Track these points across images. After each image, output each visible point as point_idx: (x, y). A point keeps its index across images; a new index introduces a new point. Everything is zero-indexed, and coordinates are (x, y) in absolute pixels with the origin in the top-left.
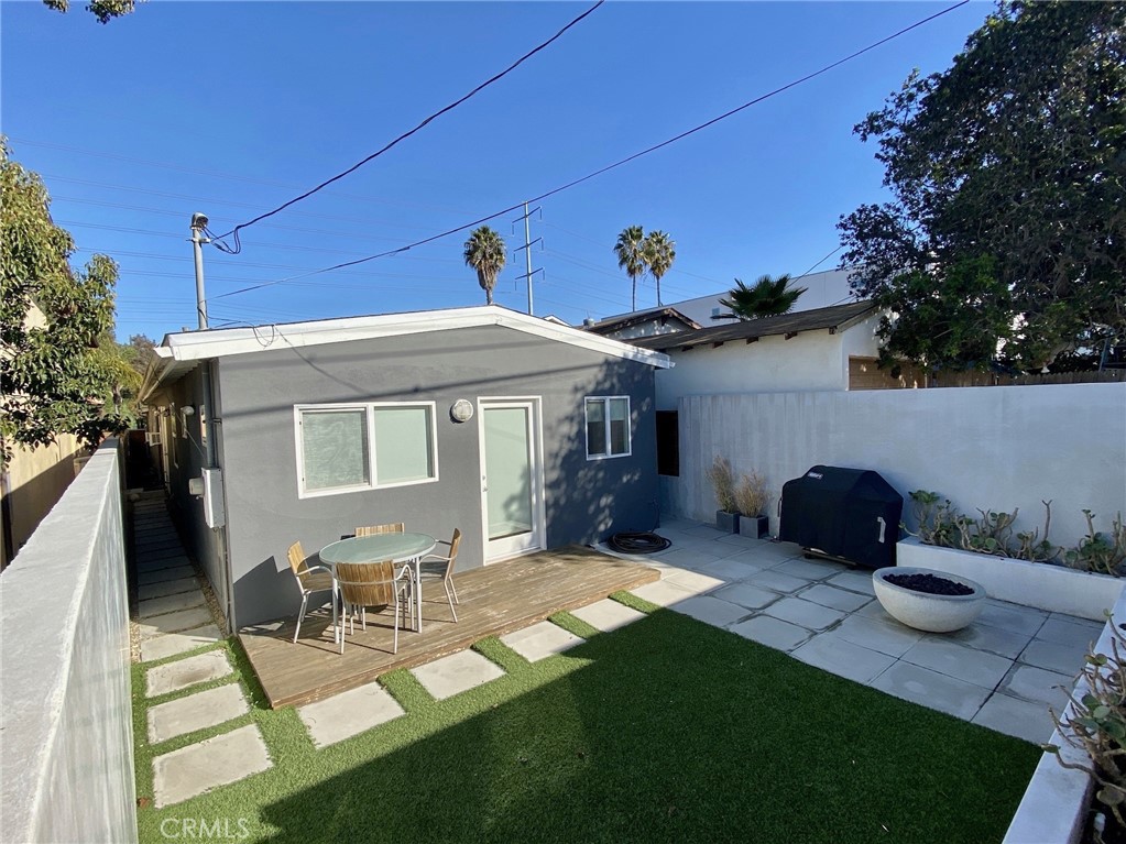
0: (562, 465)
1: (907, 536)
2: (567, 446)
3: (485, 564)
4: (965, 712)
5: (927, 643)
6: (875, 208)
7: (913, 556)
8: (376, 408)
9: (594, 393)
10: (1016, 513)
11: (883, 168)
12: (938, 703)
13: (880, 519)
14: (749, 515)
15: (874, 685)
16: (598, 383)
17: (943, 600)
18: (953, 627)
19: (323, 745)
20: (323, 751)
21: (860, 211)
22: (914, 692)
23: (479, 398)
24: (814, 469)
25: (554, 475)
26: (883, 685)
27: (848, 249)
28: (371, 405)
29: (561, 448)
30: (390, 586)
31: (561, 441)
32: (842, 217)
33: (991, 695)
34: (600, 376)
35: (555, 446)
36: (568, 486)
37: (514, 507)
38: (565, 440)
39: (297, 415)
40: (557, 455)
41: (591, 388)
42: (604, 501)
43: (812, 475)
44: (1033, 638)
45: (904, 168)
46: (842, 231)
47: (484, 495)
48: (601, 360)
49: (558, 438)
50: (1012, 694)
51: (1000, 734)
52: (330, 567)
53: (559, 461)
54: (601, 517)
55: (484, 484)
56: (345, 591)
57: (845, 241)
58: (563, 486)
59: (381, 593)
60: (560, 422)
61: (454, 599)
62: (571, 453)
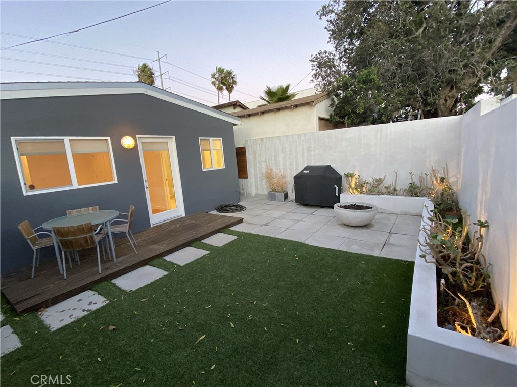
1: (345, 191)
3: (151, 226)
4: (376, 253)
5: (357, 230)
6: (326, 52)
7: (346, 198)
8: (70, 140)
10: (384, 177)
11: (328, 34)
12: (365, 252)
13: (335, 186)
14: (280, 192)
15: (340, 249)
17: (363, 212)
18: (366, 223)
19: (55, 329)
20: (56, 331)
21: (319, 54)
22: (355, 249)
23: (137, 136)
24: (306, 168)
26: (343, 248)
27: (314, 72)
28: (66, 138)
30: (92, 237)
32: (312, 56)
33: (384, 246)
39: (14, 144)
43: (305, 171)
44: (394, 224)
45: (337, 34)
46: (312, 63)
47: (147, 192)
50: (390, 244)
51: (392, 259)
52: (50, 231)
55: (146, 184)
56: (62, 244)
57: (314, 68)
59: (86, 241)
61: (134, 244)
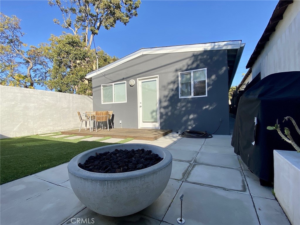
0: (169, 100)
2: (172, 93)
3: (139, 128)
8: (115, 84)
9: (187, 70)
16: (188, 66)
23: (138, 79)
25: (165, 104)
28: (113, 84)
29: (169, 94)
31: (169, 91)
34: (190, 62)
35: (166, 93)
36: (172, 108)
37: (154, 114)
38: (171, 91)
39: (102, 87)
40: (167, 96)
41: (185, 68)
42: (191, 116)
47: (140, 108)
48: (191, 55)
49: (167, 90)
53: (168, 98)
54: (189, 123)
55: (140, 105)
58: (170, 108)
60: (169, 84)
62: (174, 95)
